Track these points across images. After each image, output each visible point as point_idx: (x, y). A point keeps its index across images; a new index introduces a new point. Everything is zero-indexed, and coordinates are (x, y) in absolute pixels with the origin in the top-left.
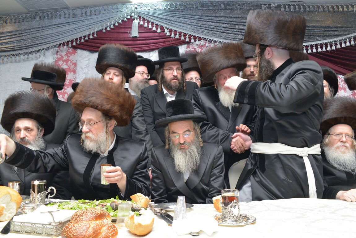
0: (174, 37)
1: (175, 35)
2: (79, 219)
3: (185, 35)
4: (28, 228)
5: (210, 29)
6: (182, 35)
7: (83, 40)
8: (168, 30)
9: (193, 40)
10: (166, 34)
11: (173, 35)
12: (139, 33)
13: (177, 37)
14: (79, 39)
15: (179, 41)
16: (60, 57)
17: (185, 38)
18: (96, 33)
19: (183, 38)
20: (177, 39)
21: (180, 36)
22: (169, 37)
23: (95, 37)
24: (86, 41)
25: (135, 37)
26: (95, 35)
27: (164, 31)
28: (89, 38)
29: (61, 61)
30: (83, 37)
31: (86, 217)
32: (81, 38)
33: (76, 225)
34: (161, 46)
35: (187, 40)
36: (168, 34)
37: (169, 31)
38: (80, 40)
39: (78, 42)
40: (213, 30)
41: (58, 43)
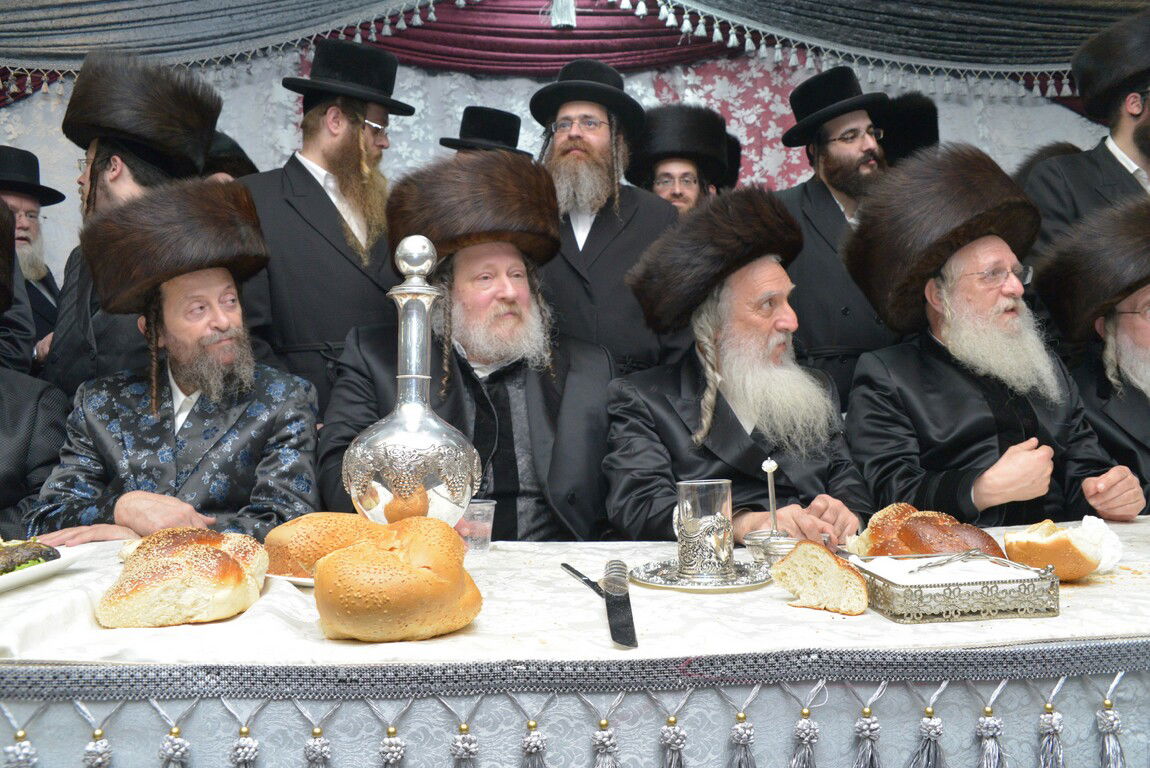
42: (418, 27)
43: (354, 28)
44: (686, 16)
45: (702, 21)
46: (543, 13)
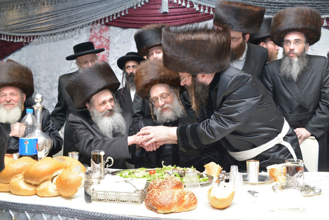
0: (204, 12)
1: (204, 10)
2: (162, 188)
4: (112, 197)
6: (211, 9)
7: (115, 18)
8: (198, 5)
10: (196, 9)
11: (202, 10)
12: (169, 8)
13: (206, 11)
14: (111, 17)
15: (208, 16)
16: (94, 34)
18: (127, 10)
19: (212, 13)
20: (207, 14)
21: (209, 11)
22: (198, 12)
23: (127, 14)
24: (118, 18)
25: (166, 13)
26: (127, 13)
27: (193, 6)
28: (121, 16)
29: (95, 38)
30: (115, 15)
31: (169, 186)
32: (113, 15)
33: (160, 193)
34: (191, 20)
36: (197, 9)
37: (199, 7)
38: (113, 18)
39: (111, 20)
41: (92, 21)
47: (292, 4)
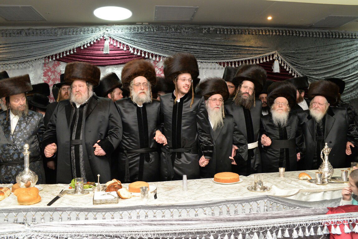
1: (138, 52)
3: (145, 53)
5: (164, 48)
6: (143, 52)
7: (65, 55)
9: (150, 57)
10: (131, 51)
11: (136, 53)
12: (110, 50)
13: (139, 54)
14: (61, 54)
15: (141, 57)
16: (49, 69)
17: (145, 55)
18: (76, 49)
19: (143, 55)
20: (139, 56)
21: (141, 53)
22: (133, 54)
23: (75, 53)
24: (67, 56)
25: (107, 54)
26: (75, 51)
27: (129, 50)
29: (50, 72)
30: (65, 53)
32: (63, 53)
35: (147, 56)
36: (132, 52)
37: (133, 50)
38: (63, 55)
39: (61, 57)
40: (166, 48)
41: (44, 56)
42: (72, 54)
43: (57, 54)
44: (136, 50)
45: (139, 51)
46: (102, 50)
47: (204, 50)
